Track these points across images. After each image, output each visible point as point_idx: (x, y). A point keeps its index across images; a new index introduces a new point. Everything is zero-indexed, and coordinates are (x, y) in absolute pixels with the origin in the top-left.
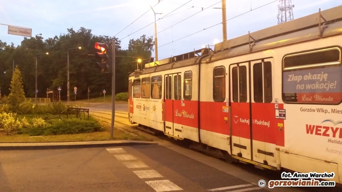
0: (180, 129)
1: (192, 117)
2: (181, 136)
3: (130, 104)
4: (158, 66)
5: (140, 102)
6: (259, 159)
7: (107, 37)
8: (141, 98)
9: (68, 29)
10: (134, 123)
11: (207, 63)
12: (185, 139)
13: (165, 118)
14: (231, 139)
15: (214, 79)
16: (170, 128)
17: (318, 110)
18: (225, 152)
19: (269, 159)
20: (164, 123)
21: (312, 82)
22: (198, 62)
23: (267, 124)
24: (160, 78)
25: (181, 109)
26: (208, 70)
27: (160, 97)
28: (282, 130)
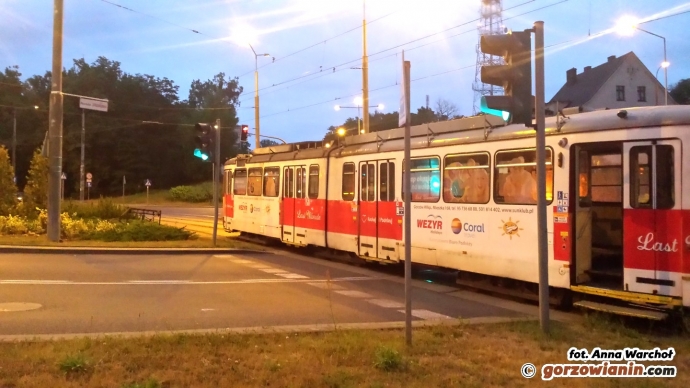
0: (303, 233)
1: (318, 218)
2: (305, 242)
3: (227, 203)
4: (274, 153)
5: (245, 201)
6: (383, 256)
7: (152, 77)
8: (246, 196)
9: (74, 60)
10: (234, 231)
11: (337, 157)
12: (309, 245)
13: (283, 220)
14: (359, 239)
15: (344, 175)
16: (290, 233)
17: (425, 207)
18: (352, 254)
19: (390, 253)
20: (282, 228)
21: (422, 183)
22: (326, 155)
23: (390, 221)
24: (277, 170)
25: (304, 209)
26: (337, 165)
27: (277, 194)
28: (401, 227)
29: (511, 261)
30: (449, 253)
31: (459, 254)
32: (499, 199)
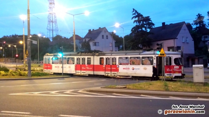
0: (85, 72)
1: (91, 68)
3: (47, 66)
4: (71, 54)
5: (58, 65)
14: (105, 72)
15: (100, 60)
16: (79, 72)
17: (125, 66)
19: (115, 74)
20: (76, 71)
21: (124, 62)
22: (93, 55)
24: (73, 58)
25: (85, 67)
26: (97, 58)
27: (73, 64)
28: (118, 69)
29: (145, 74)
30: (131, 73)
31: (134, 73)
32: (143, 64)
